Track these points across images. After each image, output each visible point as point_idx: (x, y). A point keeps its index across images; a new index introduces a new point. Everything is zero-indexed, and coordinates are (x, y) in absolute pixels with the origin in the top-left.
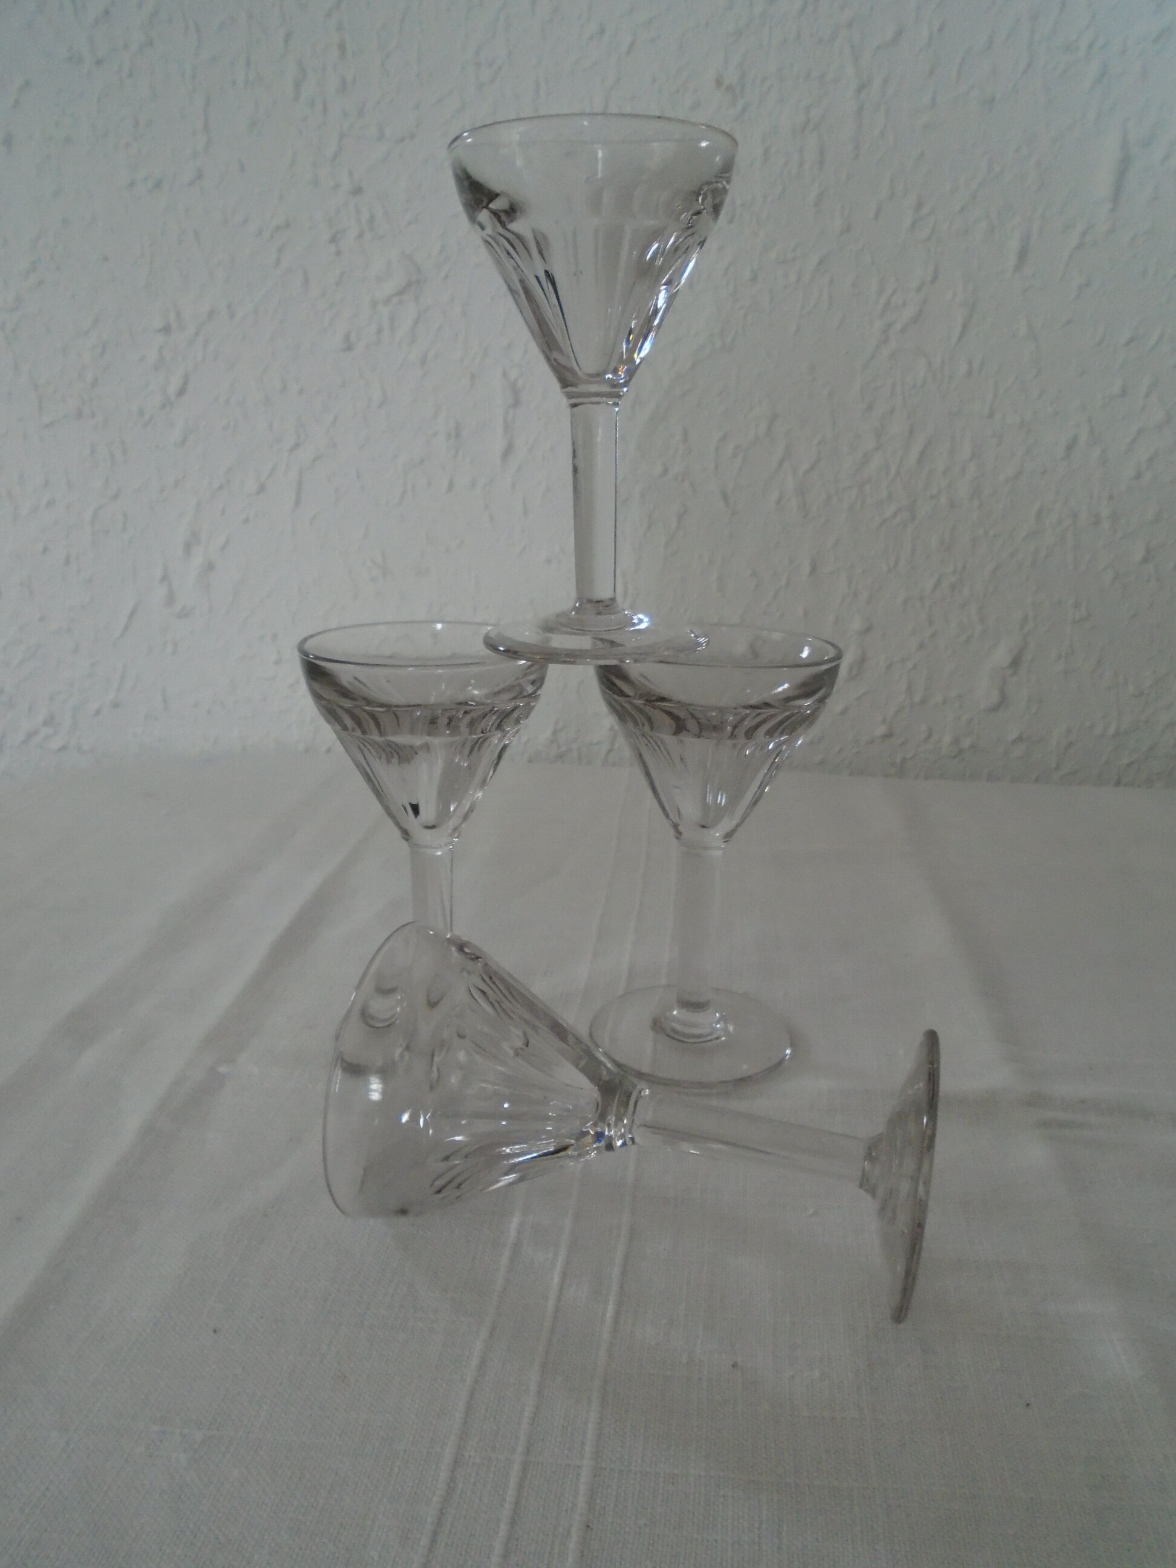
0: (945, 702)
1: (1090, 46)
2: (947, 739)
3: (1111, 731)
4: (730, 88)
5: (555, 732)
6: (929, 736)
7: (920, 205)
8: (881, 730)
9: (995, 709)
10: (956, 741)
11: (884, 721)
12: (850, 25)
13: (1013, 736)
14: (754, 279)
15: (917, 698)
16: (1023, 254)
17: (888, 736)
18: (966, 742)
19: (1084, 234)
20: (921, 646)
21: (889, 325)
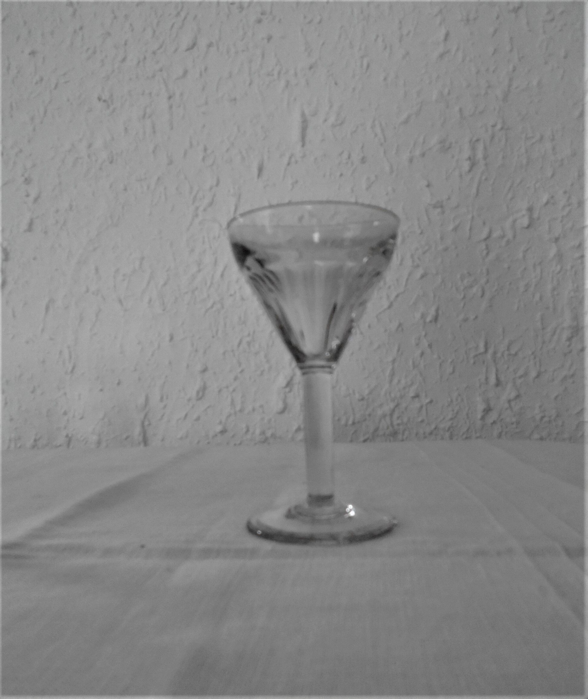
0: (254, 410)
1: (279, 73)
2: (258, 432)
3: (350, 422)
4: (105, 101)
5: (35, 440)
6: (248, 431)
7: (205, 150)
8: (219, 428)
9: (283, 412)
10: (263, 433)
11: (220, 423)
12: (161, 70)
13: (295, 428)
14: (125, 189)
15: (238, 408)
16: (260, 170)
17: (223, 432)
18: (269, 433)
19: (290, 158)
20: (236, 379)
21: (197, 208)
